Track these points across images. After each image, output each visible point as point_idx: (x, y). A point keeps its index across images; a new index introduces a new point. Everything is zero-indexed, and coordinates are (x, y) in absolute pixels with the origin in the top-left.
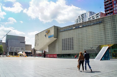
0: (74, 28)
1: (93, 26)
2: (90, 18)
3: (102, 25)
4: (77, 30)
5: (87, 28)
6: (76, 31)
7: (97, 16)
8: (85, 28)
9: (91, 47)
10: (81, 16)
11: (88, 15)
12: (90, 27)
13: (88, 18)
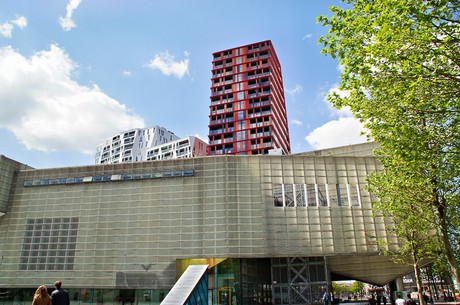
0: (90, 179)
1: (161, 185)
2: (157, 151)
3: (192, 183)
4: (100, 188)
5: (138, 186)
6: (94, 193)
7: (182, 151)
8: (129, 187)
9: (146, 264)
10: (122, 139)
11: (152, 138)
12: (149, 186)
13: (150, 150)
